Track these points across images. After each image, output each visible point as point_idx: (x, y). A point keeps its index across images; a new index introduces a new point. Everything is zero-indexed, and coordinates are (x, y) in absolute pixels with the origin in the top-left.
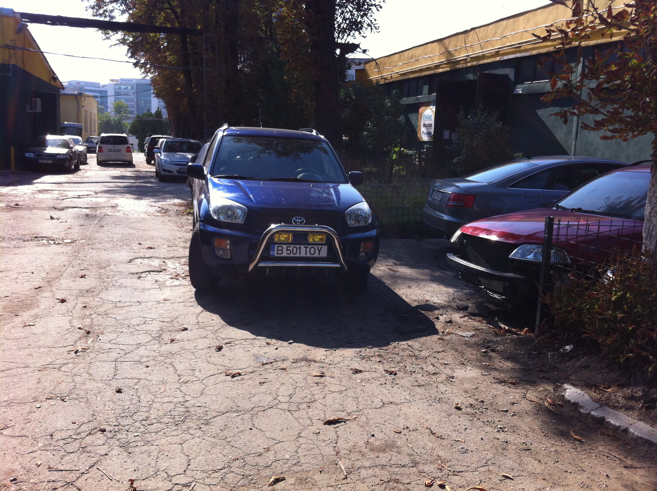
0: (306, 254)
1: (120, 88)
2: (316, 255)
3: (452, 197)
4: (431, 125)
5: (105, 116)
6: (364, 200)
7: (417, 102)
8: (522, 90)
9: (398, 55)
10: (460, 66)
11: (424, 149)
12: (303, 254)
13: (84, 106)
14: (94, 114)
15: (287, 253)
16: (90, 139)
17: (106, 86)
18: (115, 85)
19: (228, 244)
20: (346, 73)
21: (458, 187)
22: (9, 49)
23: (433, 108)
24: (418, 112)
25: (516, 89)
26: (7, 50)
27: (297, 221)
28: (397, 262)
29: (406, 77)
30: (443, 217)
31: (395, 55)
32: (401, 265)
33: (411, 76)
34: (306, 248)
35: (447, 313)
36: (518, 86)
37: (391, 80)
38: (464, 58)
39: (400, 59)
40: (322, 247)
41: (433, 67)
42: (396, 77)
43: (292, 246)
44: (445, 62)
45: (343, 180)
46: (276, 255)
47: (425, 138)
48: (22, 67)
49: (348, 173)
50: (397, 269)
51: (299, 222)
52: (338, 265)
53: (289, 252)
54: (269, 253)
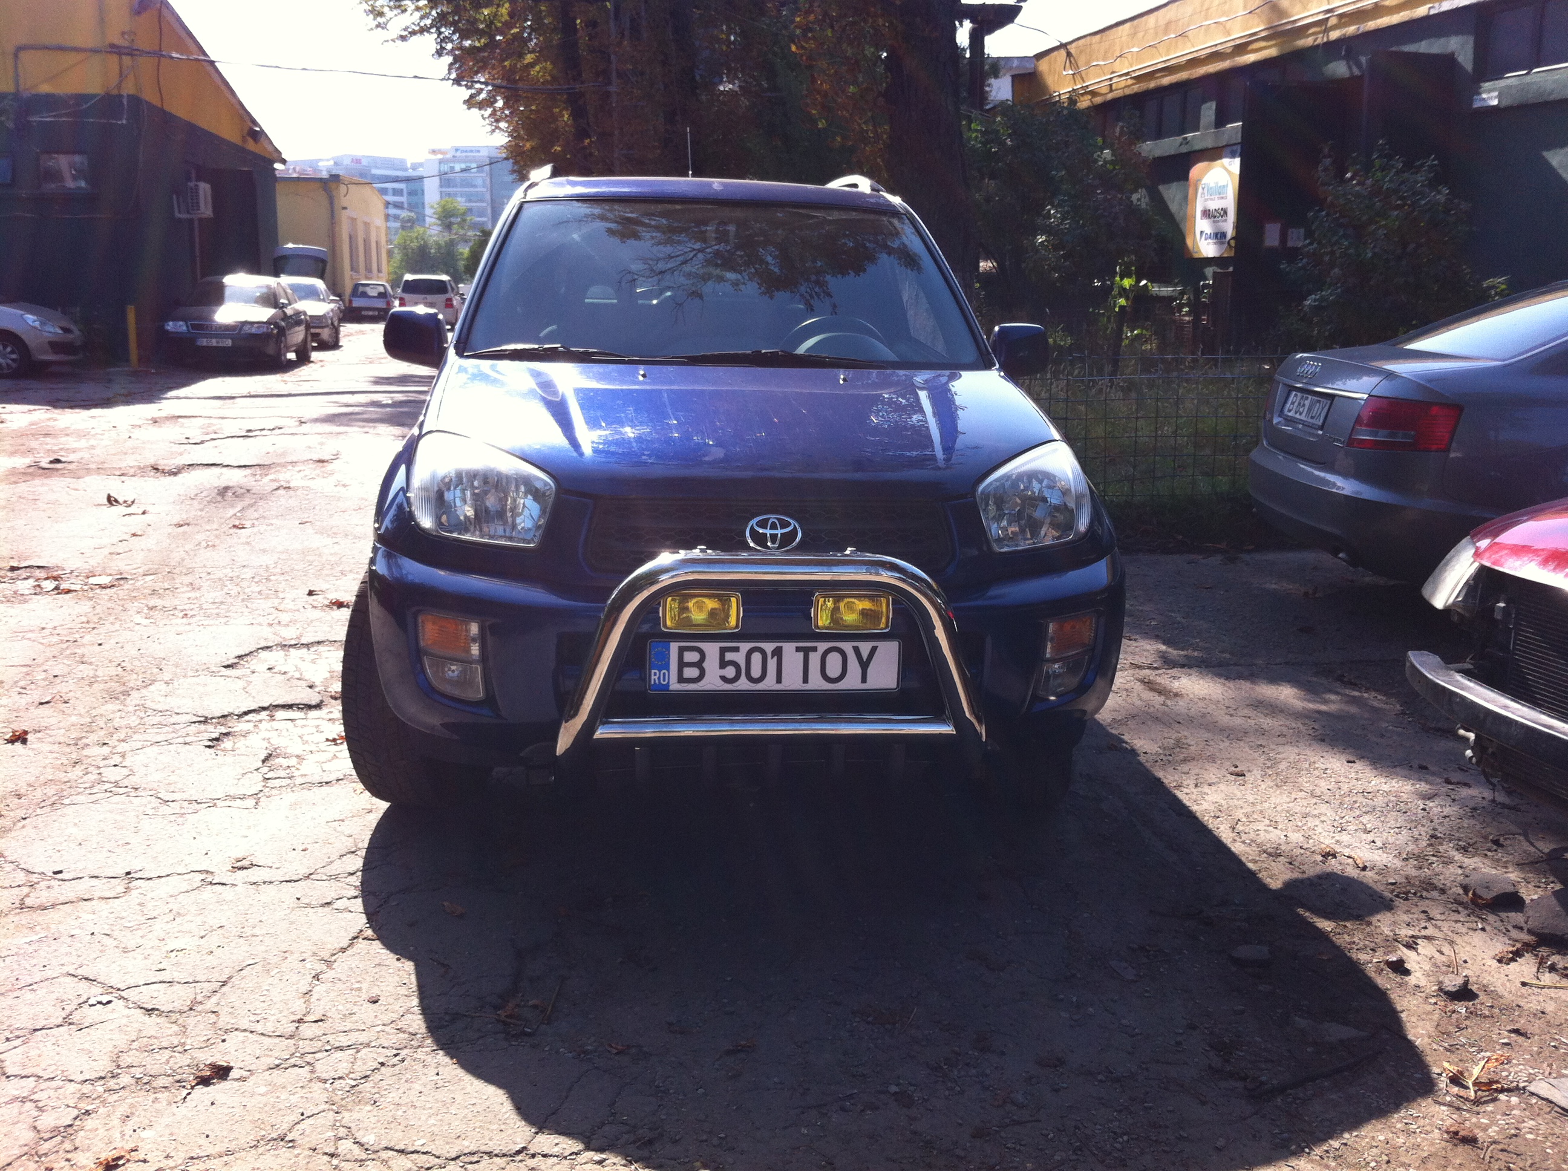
0: (805, 680)
1: (452, 168)
2: (852, 682)
3: (1366, 415)
4: (1225, 212)
5: (414, 235)
6: (1056, 435)
7: (1184, 149)
8: (1499, 97)
9: (1127, 25)
10: (1308, 42)
11: (1206, 279)
12: (792, 681)
13: (345, 208)
14: (378, 228)
15: (724, 679)
16: (361, 289)
17: (421, 165)
18: (441, 162)
19: (474, 640)
20: (987, 89)
21: (1390, 375)
22: (120, 54)
23: (1234, 165)
24: (1186, 178)
25: (1479, 94)
26: (115, 58)
27: (768, 532)
28: (1174, 653)
29: (1152, 85)
30: (1327, 483)
31: (1121, 28)
32: (1186, 665)
33: (1166, 81)
34: (806, 651)
35: (1430, 931)
36: (1487, 85)
37: (1110, 97)
38: (1321, 17)
39: (1133, 35)
40: (874, 650)
41: (1229, 51)
42: (1123, 87)
43: (745, 647)
44: (1263, 34)
45: (971, 355)
46: (675, 686)
47: (1208, 249)
48: (156, 102)
49: (989, 332)
50: (1176, 685)
51: (774, 538)
52: (947, 729)
53: (730, 672)
54: (644, 678)
